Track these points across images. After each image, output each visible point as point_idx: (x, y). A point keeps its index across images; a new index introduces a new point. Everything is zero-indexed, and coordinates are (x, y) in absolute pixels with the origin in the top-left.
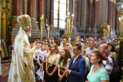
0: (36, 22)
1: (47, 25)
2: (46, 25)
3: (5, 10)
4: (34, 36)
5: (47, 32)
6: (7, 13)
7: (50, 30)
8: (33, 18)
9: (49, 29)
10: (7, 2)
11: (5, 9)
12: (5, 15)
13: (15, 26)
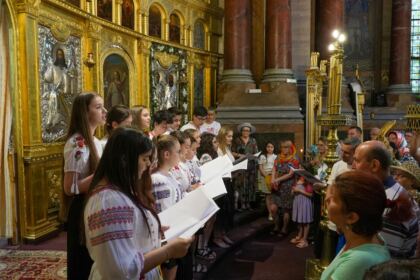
0: (289, 81)
1: (357, 88)
2: (350, 87)
3: (208, 59)
4: (278, 125)
5: (355, 114)
6: (215, 65)
7: (365, 105)
8: (281, 67)
9: (360, 100)
10: (215, 35)
11: (207, 55)
12: (207, 71)
13: (223, 99)
